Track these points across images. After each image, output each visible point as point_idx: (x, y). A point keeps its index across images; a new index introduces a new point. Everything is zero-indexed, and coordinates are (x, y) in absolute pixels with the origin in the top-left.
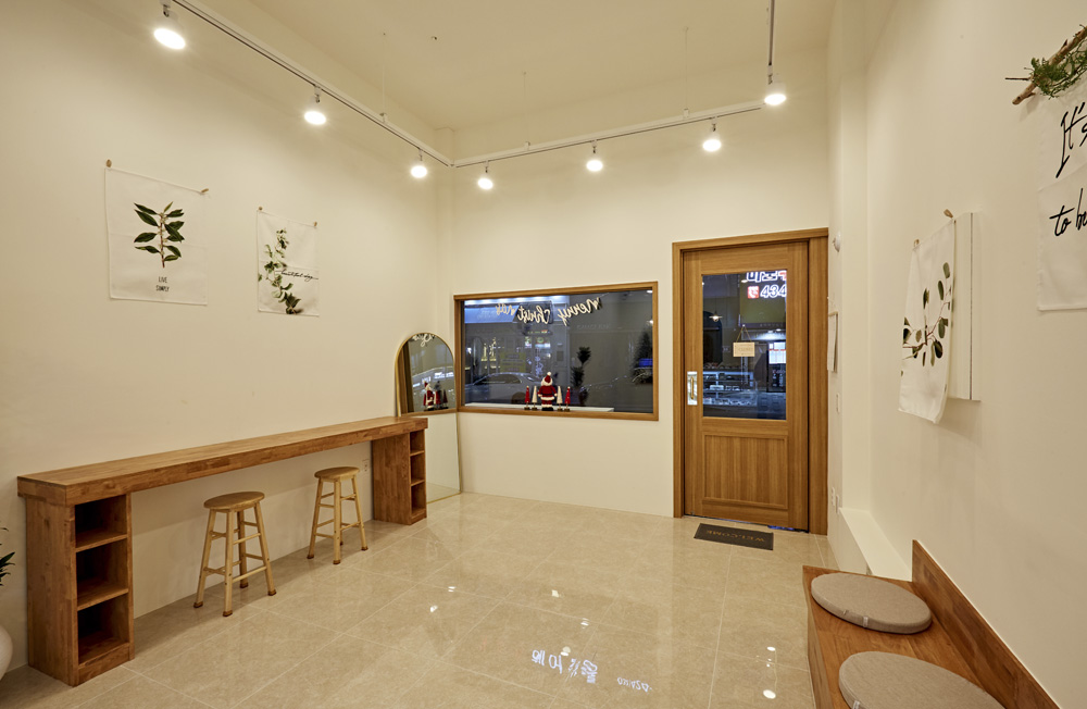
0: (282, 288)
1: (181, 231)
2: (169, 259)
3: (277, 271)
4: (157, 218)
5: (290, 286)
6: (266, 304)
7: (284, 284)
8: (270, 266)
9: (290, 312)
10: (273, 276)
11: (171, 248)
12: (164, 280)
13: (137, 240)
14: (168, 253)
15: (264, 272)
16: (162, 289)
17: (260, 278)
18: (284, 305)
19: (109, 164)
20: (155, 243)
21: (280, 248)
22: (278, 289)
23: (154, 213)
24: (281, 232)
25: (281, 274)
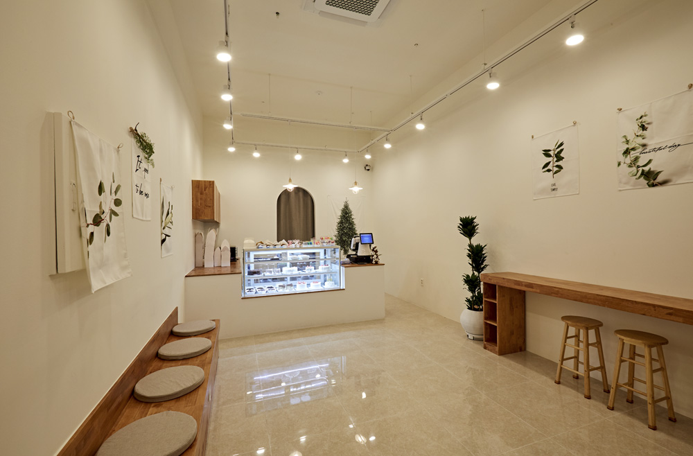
0: (638, 167)
1: (562, 155)
2: (556, 172)
3: (633, 154)
4: (551, 153)
5: (650, 161)
6: (625, 184)
7: (641, 162)
8: (627, 152)
9: (653, 185)
10: (628, 160)
11: (557, 166)
12: (554, 185)
13: (544, 168)
14: (556, 169)
15: (622, 158)
16: (554, 190)
17: (619, 164)
18: (643, 181)
19: (533, 137)
20: (550, 167)
21: (641, 132)
22: (634, 169)
23: (550, 150)
24: (641, 117)
25: (638, 154)
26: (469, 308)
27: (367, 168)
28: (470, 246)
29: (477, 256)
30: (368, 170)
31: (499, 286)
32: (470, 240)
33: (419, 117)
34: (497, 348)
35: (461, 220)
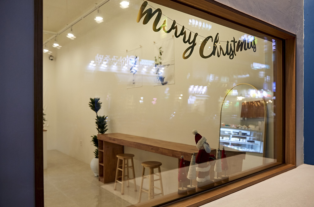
0: (159, 74)
2: (134, 73)
8: (156, 66)
9: (163, 84)
12: (134, 81)
14: (134, 71)
16: (134, 83)
18: (160, 82)
19: (127, 51)
21: (160, 56)
22: (157, 75)
24: (160, 48)
25: (159, 67)
26: (96, 158)
27: (51, 58)
28: (97, 117)
29: (101, 123)
30: (52, 60)
31: (105, 141)
32: (97, 113)
33: (70, 29)
34: (103, 179)
35: (91, 99)
